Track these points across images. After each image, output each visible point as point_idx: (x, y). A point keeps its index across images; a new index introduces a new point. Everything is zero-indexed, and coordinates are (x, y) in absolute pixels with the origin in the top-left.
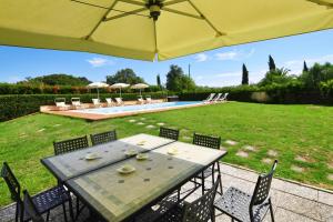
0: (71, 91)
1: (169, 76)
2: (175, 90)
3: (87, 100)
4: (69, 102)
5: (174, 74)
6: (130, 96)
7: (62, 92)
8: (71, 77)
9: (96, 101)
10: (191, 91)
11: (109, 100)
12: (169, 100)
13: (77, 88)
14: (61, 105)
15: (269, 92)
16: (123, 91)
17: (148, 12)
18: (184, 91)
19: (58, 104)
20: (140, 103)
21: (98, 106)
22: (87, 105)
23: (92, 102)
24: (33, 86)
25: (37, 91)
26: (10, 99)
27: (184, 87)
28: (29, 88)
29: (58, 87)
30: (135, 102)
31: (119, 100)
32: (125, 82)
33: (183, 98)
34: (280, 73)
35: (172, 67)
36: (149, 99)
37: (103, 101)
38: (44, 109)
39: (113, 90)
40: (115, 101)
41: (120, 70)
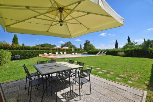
0: (49, 49)
1: (85, 44)
2: (86, 50)
3: (54, 53)
4: (48, 53)
5: (87, 44)
6: (69, 52)
7: (46, 49)
8: (50, 45)
9: (57, 53)
10: (93, 51)
11: (61, 53)
12: (84, 54)
13: (51, 48)
14: (46, 54)
15: (125, 52)
16: (67, 50)
17: (59, 24)
18: (90, 51)
19: (44, 54)
20: (72, 54)
21: (57, 55)
22: (54, 55)
23: (55, 54)
24: (37, 48)
25: (38, 49)
26: (30, 52)
27: (90, 49)
28: (36, 48)
29: (45, 48)
30: (71, 54)
31: (65, 53)
32: (68, 46)
33: (89, 53)
34: (132, 44)
35: (86, 41)
36: (76, 53)
37: (59, 53)
38: (40, 55)
39: (63, 49)
40: (64, 53)
41: (66, 42)
